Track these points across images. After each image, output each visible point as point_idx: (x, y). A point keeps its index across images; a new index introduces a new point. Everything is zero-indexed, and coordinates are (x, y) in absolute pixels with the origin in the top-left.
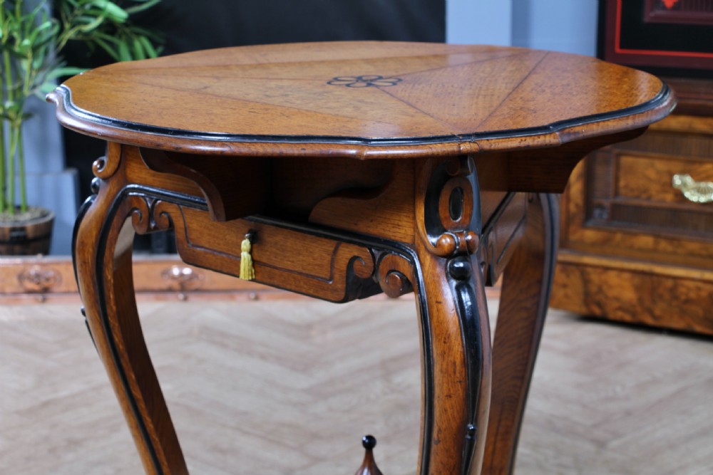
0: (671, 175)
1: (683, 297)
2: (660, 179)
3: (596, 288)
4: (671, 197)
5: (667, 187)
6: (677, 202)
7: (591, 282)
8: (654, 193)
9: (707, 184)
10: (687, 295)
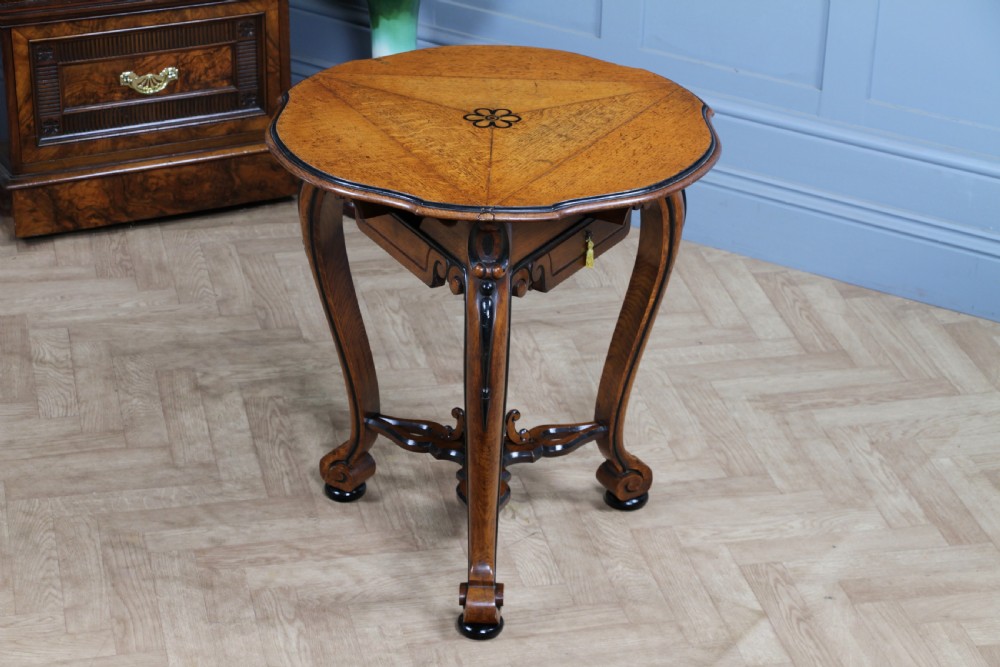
0: (117, 74)
1: (154, 187)
2: (106, 81)
3: (66, 204)
4: (119, 95)
5: (114, 86)
6: (126, 99)
7: (60, 199)
8: (102, 95)
9: (149, 76)
10: (157, 184)
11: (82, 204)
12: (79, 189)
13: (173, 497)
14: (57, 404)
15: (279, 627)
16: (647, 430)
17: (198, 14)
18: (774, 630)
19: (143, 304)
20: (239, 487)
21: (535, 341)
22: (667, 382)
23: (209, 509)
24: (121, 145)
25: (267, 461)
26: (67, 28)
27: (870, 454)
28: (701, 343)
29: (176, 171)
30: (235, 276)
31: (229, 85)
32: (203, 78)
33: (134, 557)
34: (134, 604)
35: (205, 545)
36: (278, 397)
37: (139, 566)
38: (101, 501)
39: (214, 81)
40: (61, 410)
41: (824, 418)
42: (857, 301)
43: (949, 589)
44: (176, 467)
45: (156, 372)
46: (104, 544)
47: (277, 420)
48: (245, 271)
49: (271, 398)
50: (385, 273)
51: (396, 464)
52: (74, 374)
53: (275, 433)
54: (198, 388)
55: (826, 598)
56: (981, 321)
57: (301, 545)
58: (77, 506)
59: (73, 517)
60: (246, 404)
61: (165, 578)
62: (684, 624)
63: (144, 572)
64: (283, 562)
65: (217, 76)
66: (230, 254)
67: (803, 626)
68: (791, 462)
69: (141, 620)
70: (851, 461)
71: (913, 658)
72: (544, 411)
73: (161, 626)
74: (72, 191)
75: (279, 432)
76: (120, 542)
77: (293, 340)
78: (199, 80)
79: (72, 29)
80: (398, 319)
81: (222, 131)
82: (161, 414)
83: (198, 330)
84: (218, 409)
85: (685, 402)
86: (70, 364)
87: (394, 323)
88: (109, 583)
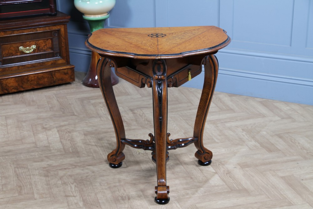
0: (18, 47)
1: (30, 80)
2: (15, 49)
3: (5, 85)
4: (19, 53)
5: (17, 51)
6: (21, 55)
7: (3, 84)
8: (14, 54)
9: (28, 48)
10: (31, 79)
11: (10, 85)
12: (9, 81)
13: (36, 155)
14: (1, 134)
15: (69, 185)
16: (177, 131)
17: (41, 29)
18: (220, 177)
19: (28, 110)
20: (56, 151)
21: (143, 112)
22: (182, 119)
23: (47, 157)
24: (20, 68)
25: (65, 145)
26: (2, 33)
27: (242, 132)
28: (191, 110)
29: (37, 75)
30: (55, 102)
31: (51, 50)
32: (43, 48)
33: (24, 170)
34: (24, 182)
35: (46, 166)
36: (68, 129)
37: (26, 172)
38: (14, 157)
39: (47, 49)
40: (3, 136)
41: (228, 125)
42: (234, 97)
43: (270, 163)
44: (37, 148)
45: (31, 125)
46: (15, 168)
47: (67, 134)
48: (58, 100)
49: (66, 129)
50: (98, 99)
51: (103, 143)
52: (7, 127)
53: (67, 138)
54: (44, 128)
55: (234, 168)
56: (269, 100)
57: (75, 164)
58: (7, 159)
59: (6, 162)
60: (58, 131)
61: (33, 175)
62: (193, 177)
63: (27, 174)
64: (70, 169)
65: (47, 48)
66: (53, 97)
67: (228, 175)
68: (220, 136)
69: (26, 186)
70: (237, 134)
71: (262, 181)
72: (146, 128)
73: (32, 187)
74: (7, 81)
75: (68, 137)
76: (20, 167)
77: (72, 115)
78: (42, 49)
79: (4, 34)
80: (102, 109)
81: (50, 64)
82: (33, 135)
83: (44, 115)
84: (50, 133)
85: (187, 123)
86: (6, 125)
87: (101, 110)
88: (16, 177)
